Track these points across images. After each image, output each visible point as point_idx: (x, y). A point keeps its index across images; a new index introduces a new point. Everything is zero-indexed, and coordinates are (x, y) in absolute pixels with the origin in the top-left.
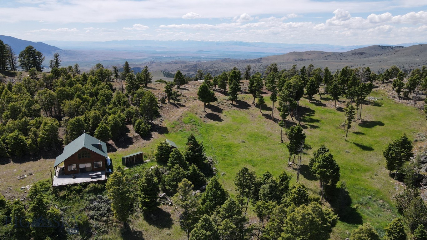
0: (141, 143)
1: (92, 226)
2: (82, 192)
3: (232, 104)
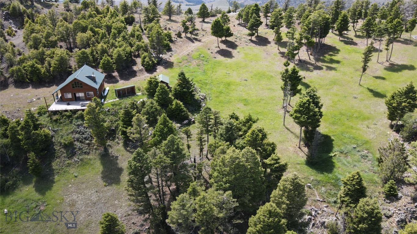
0: (144, 76)
1: (76, 146)
2: (72, 117)
3: (250, 40)
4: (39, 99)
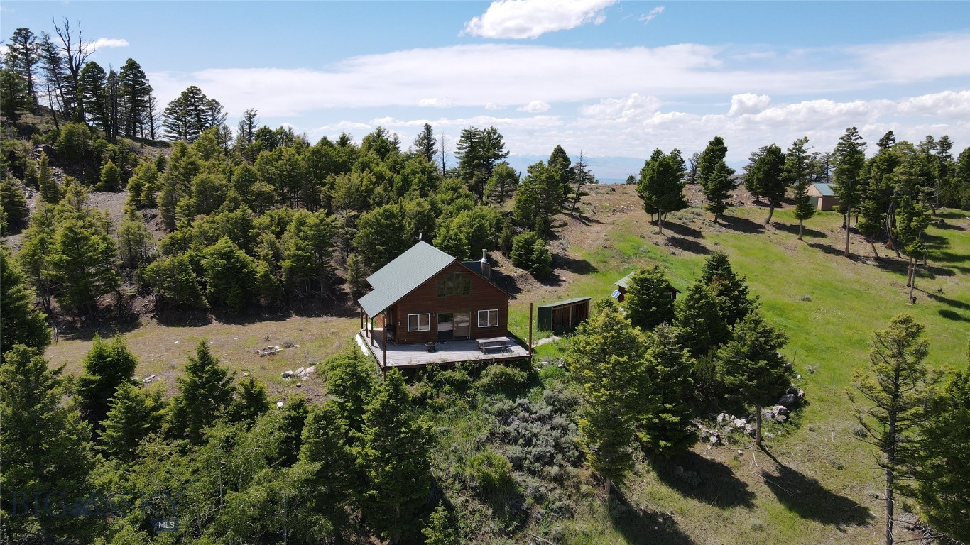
1: (522, 489)
3: (715, 222)
4: (289, 345)
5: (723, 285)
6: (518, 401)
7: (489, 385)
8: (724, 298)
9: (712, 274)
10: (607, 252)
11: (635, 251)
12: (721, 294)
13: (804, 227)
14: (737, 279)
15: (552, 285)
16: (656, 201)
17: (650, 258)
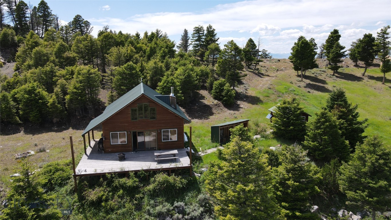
0: (225, 114)
3: (333, 75)
4: (42, 150)
5: (341, 112)
6: (176, 204)
7: (154, 190)
8: (342, 121)
9: (334, 104)
10: (270, 91)
11: (287, 91)
12: (340, 117)
13: (385, 78)
14: (351, 108)
15: (234, 110)
16: (299, 64)
17: (295, 94)
